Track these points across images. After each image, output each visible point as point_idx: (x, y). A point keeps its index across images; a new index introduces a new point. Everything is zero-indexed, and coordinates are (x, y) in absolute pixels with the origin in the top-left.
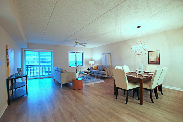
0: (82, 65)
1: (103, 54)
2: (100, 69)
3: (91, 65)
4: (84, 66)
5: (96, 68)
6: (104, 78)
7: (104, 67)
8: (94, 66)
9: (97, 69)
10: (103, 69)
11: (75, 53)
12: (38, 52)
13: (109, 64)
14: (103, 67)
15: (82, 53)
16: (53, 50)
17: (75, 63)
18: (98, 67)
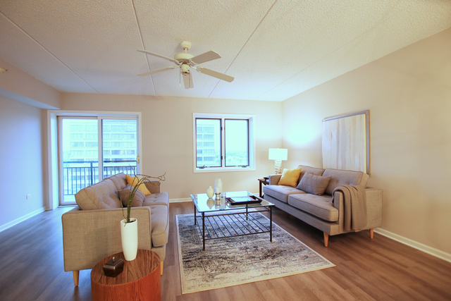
0: (246, 164)
1: (327, 119)
2: (309, 189)
3: (278, 165)
4: (252, 167)
5: (293, 181)
6: (326, 239)
7: (331, 181)
8: (285, 170)
9: (298, 182)
10: (322, 190)
11: (221, 120)
12: (96, 121)
13: (357, 163)
14: (324, 177)
15: (248, 120)
16: (140, 114)
17: (222, 158)
18: (301, 175)
